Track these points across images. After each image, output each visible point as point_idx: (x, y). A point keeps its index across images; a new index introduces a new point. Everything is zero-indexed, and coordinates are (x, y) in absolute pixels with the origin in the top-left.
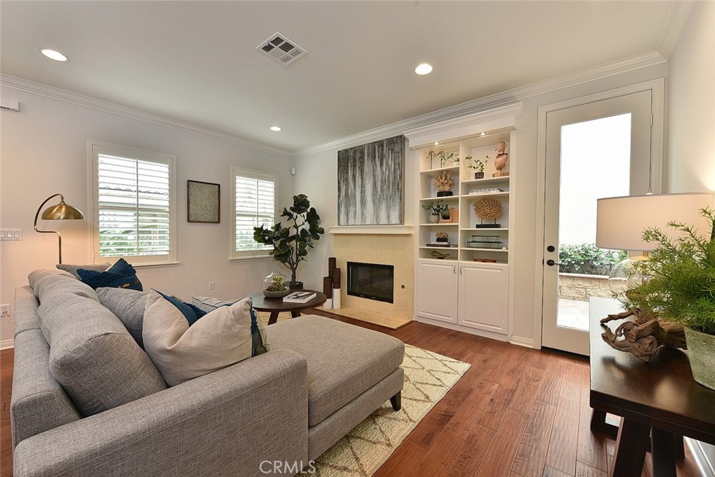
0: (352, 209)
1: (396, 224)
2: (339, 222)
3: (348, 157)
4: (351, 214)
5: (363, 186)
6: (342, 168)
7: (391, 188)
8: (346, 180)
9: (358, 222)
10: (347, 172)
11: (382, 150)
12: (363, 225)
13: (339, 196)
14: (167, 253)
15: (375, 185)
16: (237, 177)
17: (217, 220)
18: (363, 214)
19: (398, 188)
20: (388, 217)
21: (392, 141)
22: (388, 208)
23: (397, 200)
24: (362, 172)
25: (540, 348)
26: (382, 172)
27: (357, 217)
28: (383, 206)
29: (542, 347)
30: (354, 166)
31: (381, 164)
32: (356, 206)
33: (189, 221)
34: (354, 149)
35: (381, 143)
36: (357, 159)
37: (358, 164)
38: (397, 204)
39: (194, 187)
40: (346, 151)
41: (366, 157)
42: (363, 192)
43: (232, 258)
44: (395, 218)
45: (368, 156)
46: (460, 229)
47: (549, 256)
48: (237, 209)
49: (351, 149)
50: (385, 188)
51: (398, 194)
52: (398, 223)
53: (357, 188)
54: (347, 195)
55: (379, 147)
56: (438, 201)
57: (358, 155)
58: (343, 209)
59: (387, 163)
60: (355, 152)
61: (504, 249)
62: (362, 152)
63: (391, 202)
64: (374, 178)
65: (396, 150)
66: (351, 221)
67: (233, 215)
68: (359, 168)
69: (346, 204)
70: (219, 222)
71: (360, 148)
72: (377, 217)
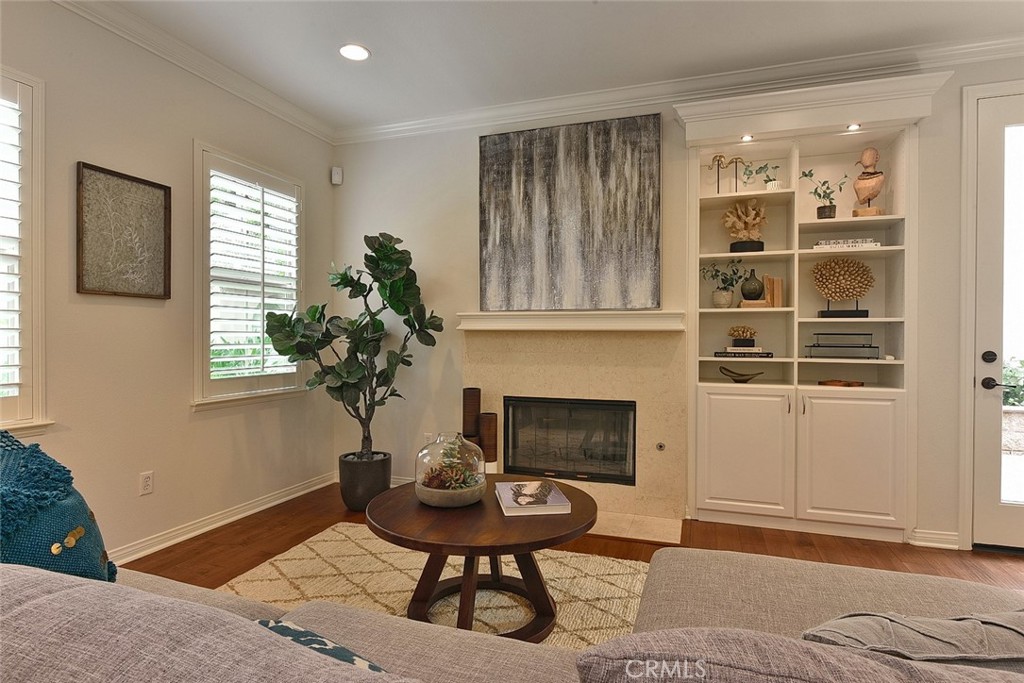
0: (521, 273)
1: (646, 309)
2: (481, 304)
3: (510, 151)
4: (519, 285)
5: (552, 221)
6: (493, 175)
7: (631, 228)
8: (506, 205)
9: (541, 301)
10: (508, 187)
11: (607, 142)
12: (556, 310)
13: (483, 243)
14: (15, 392)
15: (586, 219)
16: (212, 173)
17: (160, 290)
18: (552, 285)
19: (650, 230)
20: (624, 293)
21: (630, 125)
22: (624, 273)
23: (649, 255)
24: (550, 189)
25: (971, 549)
26: (607, 192)
27: (537, 290)
28: (611, 270)
29: (975, 546)
30: (529, 175)
31: (605, 174)
32: (532, 269)
33: (81, 288)
34: (530, 136)
35: (604, 128)
36: (536, 158)
37: (538, 169)
38: (649, 265)
39: (96, 184)
40: (505, 137)
41: (561, 155)
42: (553, 233)
43: (198, 400)
44: (641, 295)
45: (568, 152)
46: (797, 320)
47: (986, 371)
48: (214, 261)
49: (519, 133)
50: (615, 227)
51: (649, 242)
52: (649, 305)
53: (537, 223)
54: (506, 240)
55: (597, 134)
56: (732, 261)
57: (538, 150)
58: (495, 273)
59: (620, 174)
60: (530, 142)
61: (889, 360)
62: (550, 142)
63: (633, 259)
64: (585, 204)
65: (644, 144)
66: (519, 301)
67: (203, 276)
68: (543, 179)
69: (505, 261)
70: (166, 294)
71: (546, 134)
72: (594, 293)
